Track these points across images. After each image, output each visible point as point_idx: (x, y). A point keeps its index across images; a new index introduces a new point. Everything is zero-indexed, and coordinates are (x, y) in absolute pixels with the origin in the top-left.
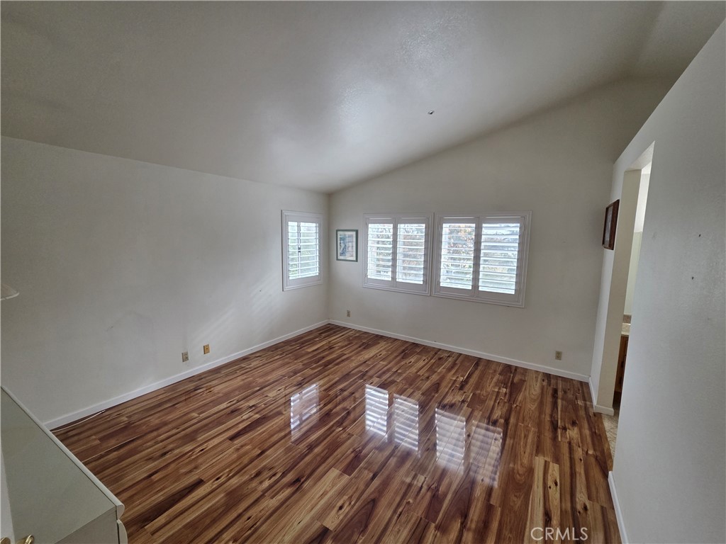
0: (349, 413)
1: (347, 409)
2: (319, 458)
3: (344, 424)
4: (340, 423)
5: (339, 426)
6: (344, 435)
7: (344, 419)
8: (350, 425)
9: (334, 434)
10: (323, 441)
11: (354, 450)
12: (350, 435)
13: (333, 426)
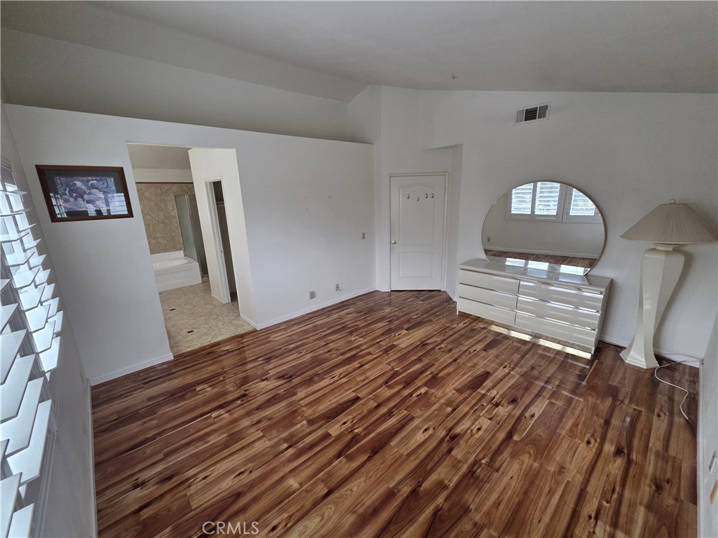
0: (386, 382)
1: (387, 387)
2: (413, 353)
3: (392, 372)
4: (396, 374)
5: (397, 371)
6: (394, 364)
7: (392, 377)
8: (387, 372)
9: (402, 366)
10: (411, 363)
11: (388, 355)
12: (389, 364)
13: (403, 372)
